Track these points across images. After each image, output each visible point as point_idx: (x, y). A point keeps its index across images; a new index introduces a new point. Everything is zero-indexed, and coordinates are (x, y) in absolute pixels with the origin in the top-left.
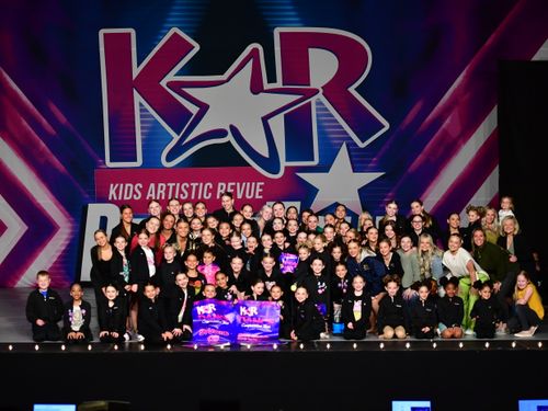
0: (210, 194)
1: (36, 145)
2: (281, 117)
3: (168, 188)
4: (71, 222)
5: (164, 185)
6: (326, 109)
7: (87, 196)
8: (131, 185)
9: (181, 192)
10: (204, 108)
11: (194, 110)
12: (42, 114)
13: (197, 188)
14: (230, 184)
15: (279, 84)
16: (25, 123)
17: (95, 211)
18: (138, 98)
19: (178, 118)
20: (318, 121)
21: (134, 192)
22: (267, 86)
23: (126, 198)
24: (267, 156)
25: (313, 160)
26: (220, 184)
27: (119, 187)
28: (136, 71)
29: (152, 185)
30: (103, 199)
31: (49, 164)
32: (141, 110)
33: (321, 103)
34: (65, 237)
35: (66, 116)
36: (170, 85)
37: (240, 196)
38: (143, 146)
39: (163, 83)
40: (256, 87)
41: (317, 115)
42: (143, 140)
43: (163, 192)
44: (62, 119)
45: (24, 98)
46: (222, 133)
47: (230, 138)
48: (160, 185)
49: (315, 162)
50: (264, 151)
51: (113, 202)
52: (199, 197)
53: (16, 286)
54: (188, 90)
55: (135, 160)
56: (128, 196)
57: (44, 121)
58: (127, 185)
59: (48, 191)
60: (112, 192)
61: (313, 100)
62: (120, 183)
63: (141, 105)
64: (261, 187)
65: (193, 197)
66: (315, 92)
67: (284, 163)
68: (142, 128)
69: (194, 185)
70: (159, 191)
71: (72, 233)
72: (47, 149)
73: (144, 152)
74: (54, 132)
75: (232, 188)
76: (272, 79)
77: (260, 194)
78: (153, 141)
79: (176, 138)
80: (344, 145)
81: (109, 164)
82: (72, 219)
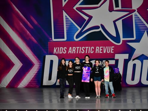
0: (93, 51)
1: (26, 33)
2: (121, 21)
3: (76, 49)
4: (39, 62)
5: (75, 48)
6: (139, 18)
7: (45, 52)
8: (62, 48)
9: (82, 50)
10: (90, 18)
11: (87, 18)
12: (28, 21)
13: (88, 49)
14: (101, 47)
15: (120, 8)
16: (21, 24)
17: (48, 58)
18: (65, 14)
19: (80, 22)
20: (135, 22)
21: (64, 51)
22: (115, 9)
23: (60, 53)
24: (116, 36)
25: (133, 37)
26: (97, 47)
27: (57, 49)
28: (64, 4)
29: (70, 48)
30: (51, 53)
31: (30, 40)
32: (66, 19)
33: (137, 15)
34: (37, 68)
35: (37, 22)
36: (77, 8)
37: (105, 52)
38: (67, 33)
39: (75, 8)
40: (111, 9)
41: (135, 20)
42: (67, 30)
43: (75, 51)
44: (36, 22)
45: (21, 15)
46: (97, 27)
47: (101, 29)
48: (73, 48)
49: (134, 38)
50: (114, 34)
51: (55, 54)
52: (89, 52)
53: (18, 87)
54: (84, 11)
55: (64, 38)
56: (61, 52)
57: (29, 23)
58: (61, 48)
59: (30, 50)
60: (55, 50)
61: (133, 14)
62: (58, 47)
63: (66, 16)
64: (113, 48)
65: (86, 53)
66: (134, 11)
67: (122, 39)
68: (66, 26)
69: (87, 48)
70: (73, 50)
71: (39, 67)
72: (30, 34)
73: (67, 35)
74: (32, 28)
75: (102, 48)
76: (117, 6)
77: (113, 51)
78: (71, 30)
79: (80, 29)
80: (146, 32)
81: (54, 40)
82: (39, 61)
